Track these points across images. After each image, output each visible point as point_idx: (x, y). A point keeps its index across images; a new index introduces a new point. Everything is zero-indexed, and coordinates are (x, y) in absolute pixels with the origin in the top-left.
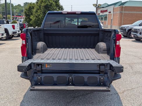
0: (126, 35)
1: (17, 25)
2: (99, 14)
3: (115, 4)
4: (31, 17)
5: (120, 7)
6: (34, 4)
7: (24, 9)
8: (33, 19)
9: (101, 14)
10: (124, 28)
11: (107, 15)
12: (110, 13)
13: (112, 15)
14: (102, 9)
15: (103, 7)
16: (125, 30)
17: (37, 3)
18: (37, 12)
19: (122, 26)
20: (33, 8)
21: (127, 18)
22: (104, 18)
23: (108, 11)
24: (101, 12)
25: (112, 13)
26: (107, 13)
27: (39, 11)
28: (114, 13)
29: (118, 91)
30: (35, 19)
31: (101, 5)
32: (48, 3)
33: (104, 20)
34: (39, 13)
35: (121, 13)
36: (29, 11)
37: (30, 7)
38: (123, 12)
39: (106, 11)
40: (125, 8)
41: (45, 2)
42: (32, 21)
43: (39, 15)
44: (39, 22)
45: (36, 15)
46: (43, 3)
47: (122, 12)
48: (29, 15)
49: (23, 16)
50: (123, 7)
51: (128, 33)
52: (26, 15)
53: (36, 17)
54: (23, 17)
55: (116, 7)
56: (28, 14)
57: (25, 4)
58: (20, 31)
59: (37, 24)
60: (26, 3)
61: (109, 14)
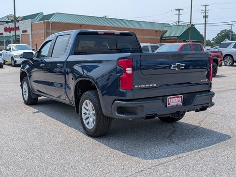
2: (2, 34)
5: (44, 23)
9: (6, 34)
11: (18, 36)
12: (26, 33)
13: (30, 36)
14: (7, 25)
15: (7, 22)
24: (6, 30)
26: (19, 33)
35: (47, 34)
38: (51, 31)
39: (17, 29)
40: (53, 25)
50: (49, 23)
55: (35, 23)
61: (23, 34)
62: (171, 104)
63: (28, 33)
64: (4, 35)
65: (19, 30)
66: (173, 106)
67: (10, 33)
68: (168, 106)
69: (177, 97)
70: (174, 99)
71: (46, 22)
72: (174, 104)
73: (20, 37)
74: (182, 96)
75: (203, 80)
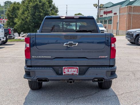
0: (133, 41)
1: (1, 30)
2: (102, 16)
3: (121, 3)
4: (16, 20)
5: (128, 7)
6: (18, 3)
7: (4, 10)
8: (19, 23)
9: (105, 16)
10: (131, 33)
11: (111, 17)
12: (116, 15)
13: (119, 17)
14: (106, 10)
15: (107, 8)
16: (133, 35)
17: (23, 2)
18: (24, 13)
19: (129, 31)
20: (18, 9)
21: (137, 21)
22: (108, 21)
23: (113, 12)
24: (105, 13)
25: (118, 14)
26: (112, 15)
27: (25, 12)
28: (121, 14)
29: (117, 93)
30: (21, 23)
31: (104, 5)
32: (39, 3)
33: (109, 24)
34: (26, 16)
35: (129, 15)
36: (12, 12)
37: (14, 8)
38: (132, 13)
39: (111, 12)
40: (134, 8)
41: (34, 2)
42: (16, 25)
43: (27, 18)
44: (26, 26)
45: (23, 17)
46: (32, 3)
47: (130, 13)
48: (13, 18)
49: (3, 18)
50: (131, 7)
51: (135, 38)
52: (9, 18)
53: (23, 19)
54: (3, 20)
55: (123, 7)
56: (11, 16)
57: (5, 3)
58: (5, 38)
59: (24, 29)
60: (8, 1)
61: (114, 15)
63: (117, 15)
64: (103, 17)
65: (112, 12)
66: (68, 74)
67: (107, 15)
68: (63, 74)
71: (129, 6)
72: (70, 73)
73: (113, 17)
74: (78, 67)
75: (101, 57)
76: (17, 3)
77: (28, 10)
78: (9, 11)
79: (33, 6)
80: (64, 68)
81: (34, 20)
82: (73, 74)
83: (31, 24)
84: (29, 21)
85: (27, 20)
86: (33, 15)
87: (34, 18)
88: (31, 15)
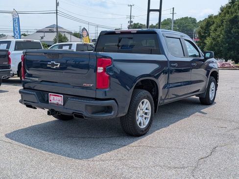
4: (207, 40)
18: (216, 30)
27: (218, 29)
30: (212, 43)
34: (218, 33)
36: (205, 29)
37: (208, 23)
43: (219, 36)
45: (214, 36)
46: (228, 15)
52: (201, 37)
53: (214, 39)
56: (203, 34)
62: (52, 101)
66: (54, 104)
68: (50, 102)
69: (58, 96)
70: (55, 97)
72: (55, 102)
74: (62, 96)
75: (86, 85)
76: (215, 16)
77: (223, 26)
78: (202, 28)
79: (230, 20)
80: (50, 95)
81: (228, 40)
82: (58, 104)
83: (224, 46)
84: (222, 41)
85: (218, 39)
86: (228, 32)
87: (229, 37)
88: (225, 32)
